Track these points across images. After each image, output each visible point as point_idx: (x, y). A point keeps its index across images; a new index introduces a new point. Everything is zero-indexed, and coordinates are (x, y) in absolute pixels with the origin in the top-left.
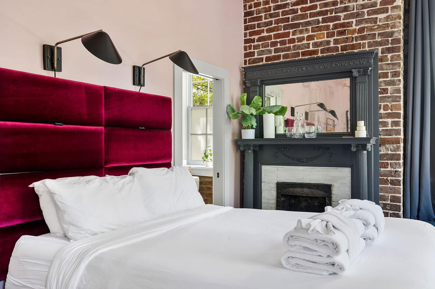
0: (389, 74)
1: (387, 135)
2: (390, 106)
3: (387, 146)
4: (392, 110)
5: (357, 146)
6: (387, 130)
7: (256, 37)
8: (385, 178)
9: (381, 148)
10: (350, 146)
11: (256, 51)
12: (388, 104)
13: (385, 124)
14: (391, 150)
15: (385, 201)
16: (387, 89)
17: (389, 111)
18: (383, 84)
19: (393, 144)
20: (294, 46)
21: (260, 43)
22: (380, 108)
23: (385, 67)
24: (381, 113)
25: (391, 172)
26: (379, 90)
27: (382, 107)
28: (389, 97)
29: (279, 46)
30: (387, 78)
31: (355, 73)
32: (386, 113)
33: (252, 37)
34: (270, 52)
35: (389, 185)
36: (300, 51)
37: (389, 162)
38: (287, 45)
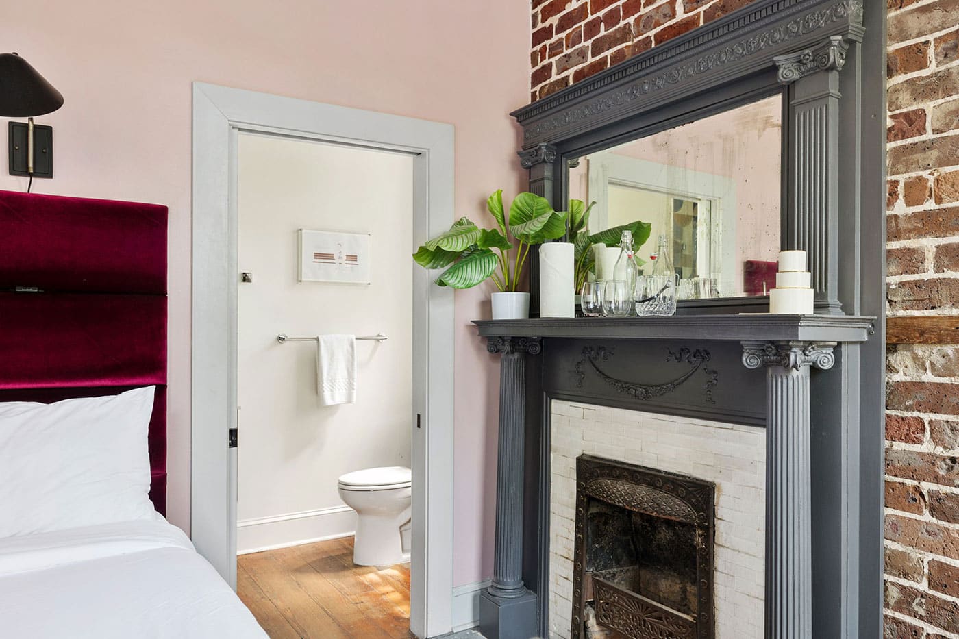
0: (931, 52)
1: (919, 303)
2: (931, 183)
3: (919, 350)
4: (939, 200)
5: (762, 348)
6: (917, 284)
7: (554, 20)
8: (911, 483)
9: (901, 359)
10: (736, 348)
11: (554, 60)
12: (925, 174)
13: (911, 259)
14: (934, 371)
15: (906, 575)
16: (921, 114)
17: (930, 205)
18: (904, 97)
19: (941, 342)
20: (637, 21)
21: (563, 35)
22: (894, 194)
23: (913, 23)
24: (896, 217)
25: (932, 460)
26: (890, 123)
27: (901, 189)
28: (926, 147)
29: (603, 32)
30: (923, 65)
31: (787, 71)
32: (915, 215)
33: (547, 24)
34: (582, 54)
35: (927, 517)
36: (652, 33)
37: (927, 417)
38: (622, 23)
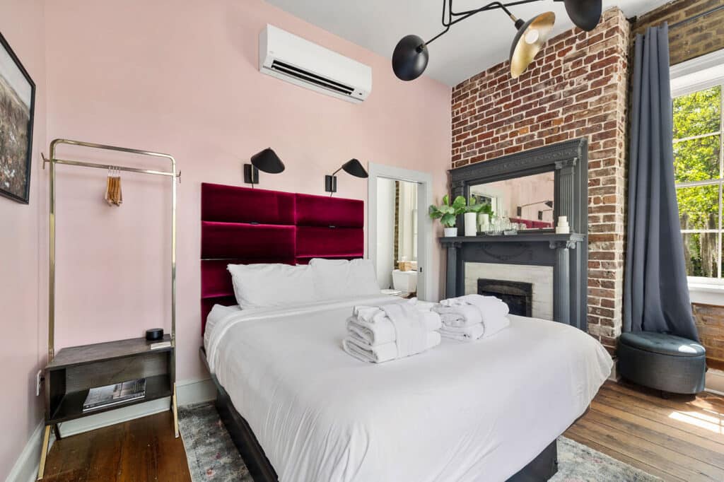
0: (602, 163)
1: (598, 231)
2: (602, 198)
3: (598, 243)
4: (604, 203)
5: (556, 243)
6: (597, 226)
7: (462, 141)
8: (596, 279)
9: (591, 246)
10: (548, 243)
11: (462, 153)
12: (600, 196)
13: (595, 219)
14: (603, 249)
15: (594, 304)
16: (599, 180)
17: (601, 204)
18: (593, 175)
19: (605, 241)
20: (497, 145)
21: (466, 146)
22: (590, 201)
23: (596, 155)
24: (591, 208)
25: (602, 272)
26: (589, 182)
27: (592, 200)
28: (600, 189)
29: (483, 146)
30: (599, 167)
31: (558, 166)
32: (597, 207)
33: (459, 141)
34: (474, 153)
35: (600, 288)
36: (503, 149)
37: (600, 261)
38: (491, 145)
